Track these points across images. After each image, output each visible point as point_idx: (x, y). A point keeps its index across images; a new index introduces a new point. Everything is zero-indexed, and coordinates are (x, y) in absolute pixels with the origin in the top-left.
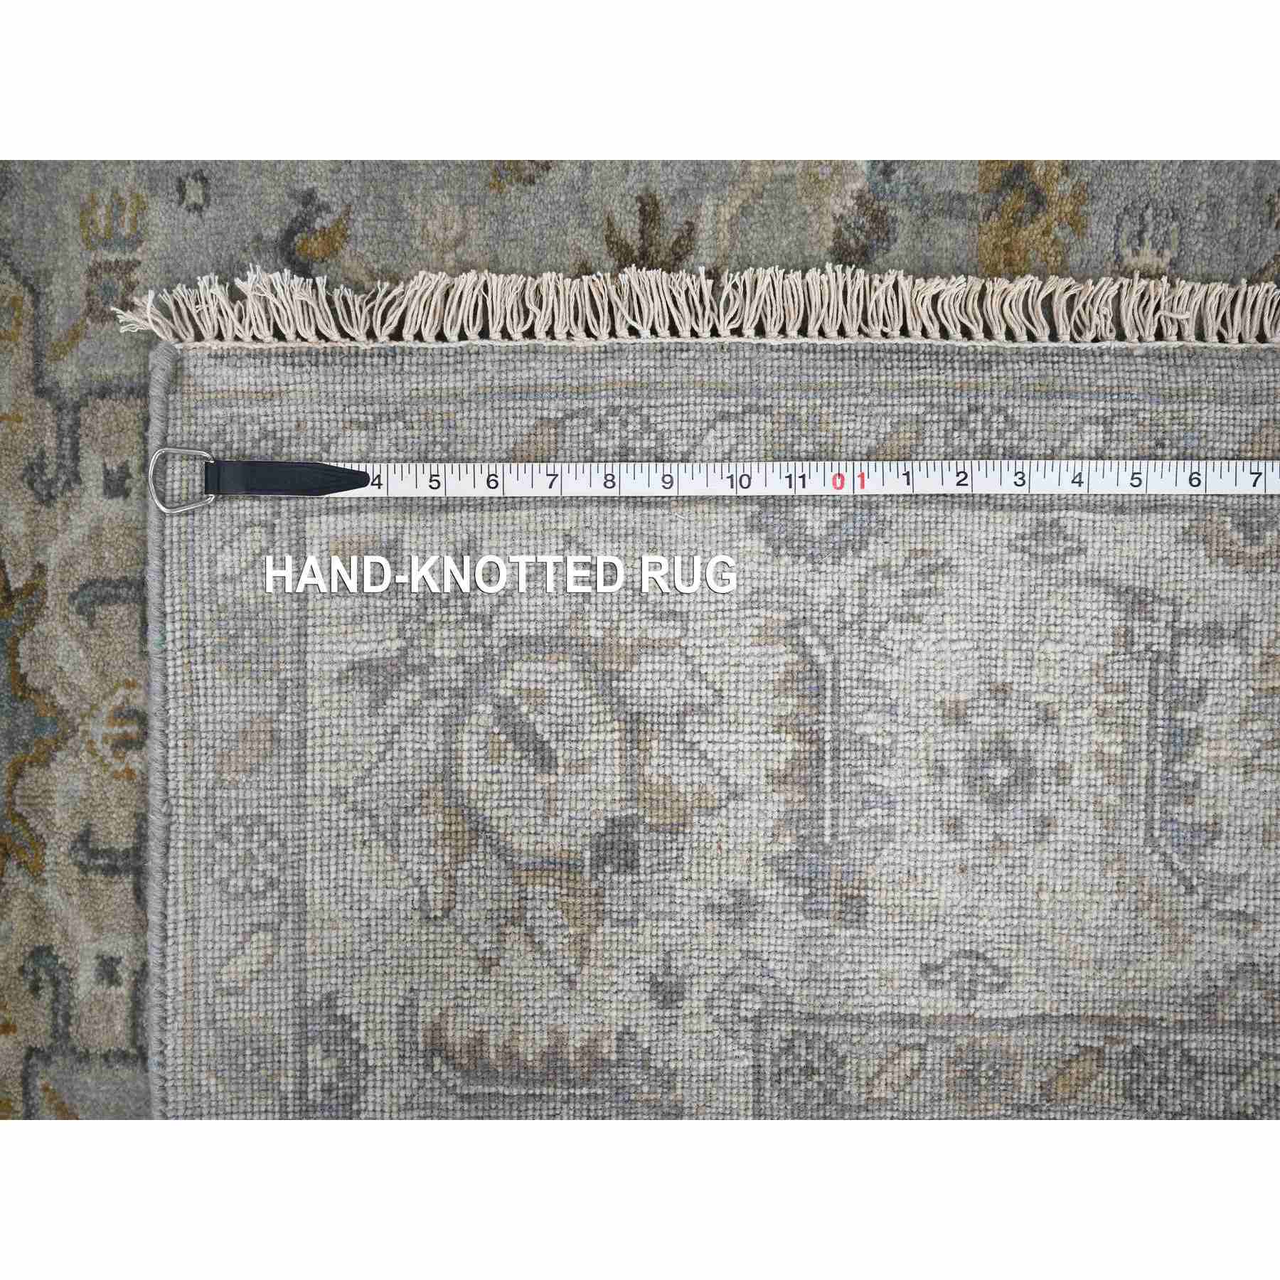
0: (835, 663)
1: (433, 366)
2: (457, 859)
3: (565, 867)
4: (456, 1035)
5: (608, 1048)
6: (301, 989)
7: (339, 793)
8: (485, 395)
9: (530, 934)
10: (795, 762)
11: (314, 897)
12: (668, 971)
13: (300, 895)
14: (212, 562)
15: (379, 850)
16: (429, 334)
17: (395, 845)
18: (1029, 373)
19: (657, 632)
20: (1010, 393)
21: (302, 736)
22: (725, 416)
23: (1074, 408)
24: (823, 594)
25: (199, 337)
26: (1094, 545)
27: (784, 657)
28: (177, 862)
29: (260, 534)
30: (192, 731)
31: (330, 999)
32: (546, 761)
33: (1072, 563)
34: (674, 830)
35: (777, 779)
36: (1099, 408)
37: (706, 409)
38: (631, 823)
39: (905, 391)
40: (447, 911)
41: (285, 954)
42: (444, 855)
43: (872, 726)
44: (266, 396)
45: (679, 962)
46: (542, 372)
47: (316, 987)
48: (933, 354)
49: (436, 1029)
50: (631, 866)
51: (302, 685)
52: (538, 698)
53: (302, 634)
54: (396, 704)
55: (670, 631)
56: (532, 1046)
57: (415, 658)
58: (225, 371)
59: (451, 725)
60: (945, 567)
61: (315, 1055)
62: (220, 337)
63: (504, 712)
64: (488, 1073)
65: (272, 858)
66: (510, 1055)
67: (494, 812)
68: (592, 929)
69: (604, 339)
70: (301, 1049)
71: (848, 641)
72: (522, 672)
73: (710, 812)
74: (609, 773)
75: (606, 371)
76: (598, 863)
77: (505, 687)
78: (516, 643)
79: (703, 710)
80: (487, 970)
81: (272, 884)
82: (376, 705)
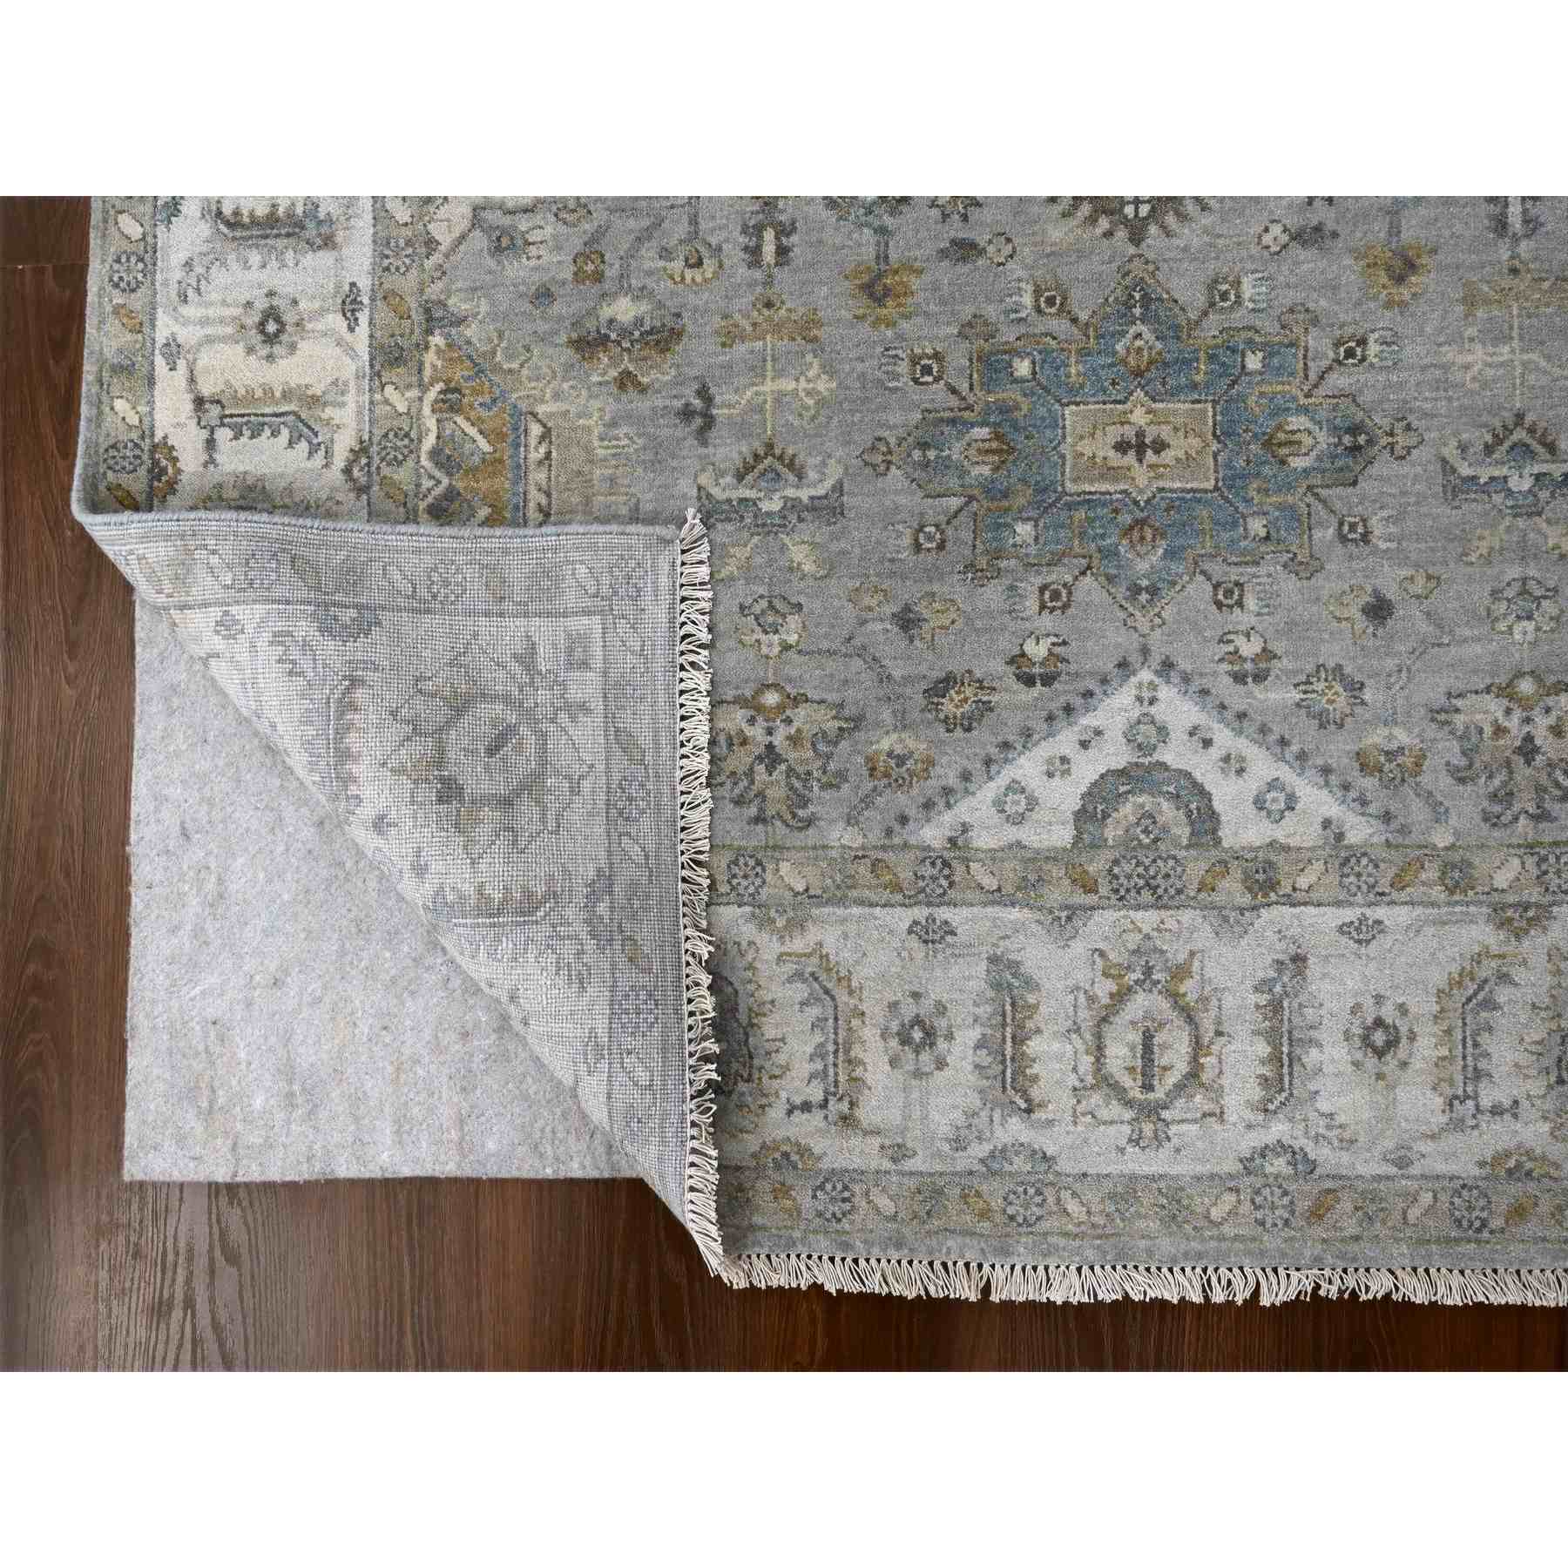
0: (537, 922)
1: (668, 687)
2: (443, 698)
3: (440, 761)
4: (360, 694)
5: (353, 790)
6: (384, 609)
7: (475, 635)
8: (654, 720)
9: (409, 739)
10: (489, 899)
11: (427, 618)
12: (389, 825)
13: (428, 611)
14: (582, 562)
15: (449, 656)
16: (683, 686)
17: (451, 665)
18: (673, 1039)
19: (551, 815)
20: (665, 1026)
21: (501, 615)
22: (647, 857)
23: (657, 1064)
24: (570, 913)
25: (683, 552)
26: (593, 1080)
27: (540, 890)
28: (447, 543)
29: (592, 591)
30: (506, 552)
31: (379, 624)
32: (492, 751)
33: (583, 1067)
34: (457, 825)
35: (480, 889)
36: (657, 1082)
37: (651, 847)
38: (461, 801)
39: (663, 961)
40: (420, 691)
41: (401, 601)
42: (447, 692)
43: (506, 945)
44: (656, 591)
45: (393, 831)
46: (666, 751)
47: (385, 616)
48: (679, 979)
49: (363, 682)
50: (440, 800)
51: (526, 615)
52: (519, 749)
53: (549, 614)
54: (516, 668)
55: (551, 825)
56: (353, 741)
57: (537, 679)
58: (667, 567)
59: (507, 699)
60: (582, 988)
61: (353, 613)
62: (683, 564)
63: (511, 730)
64: (341, 714)
65: (446, 596)
66: (349, 727)
67: (466, 720)
68: (409, 777)
69: (679, 788)
70: (356, 606)
71: (546, 929)
72: (531, 741)
73: (465, 847)
74: (486, 787)
75: (666, 790)
76: (442, 779)
77: (524, 730)
78: (543, 736)
79: (514, 843)
80: (392, 713)
81: (434, 597)
82: (515, 656)
